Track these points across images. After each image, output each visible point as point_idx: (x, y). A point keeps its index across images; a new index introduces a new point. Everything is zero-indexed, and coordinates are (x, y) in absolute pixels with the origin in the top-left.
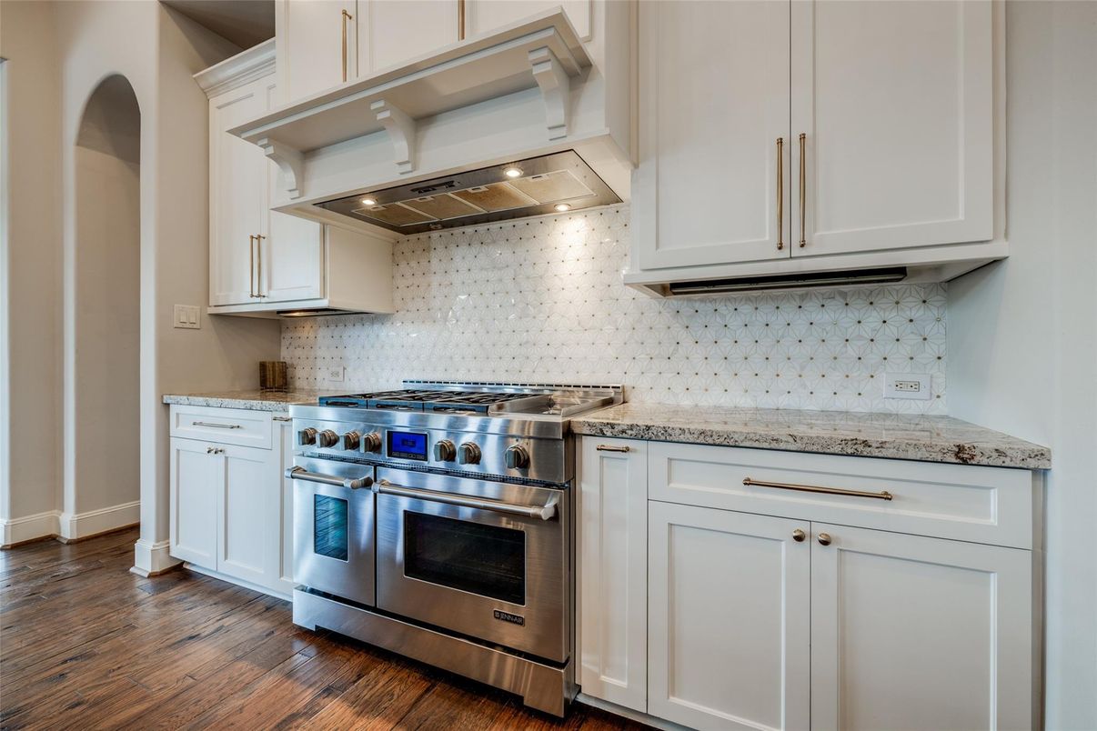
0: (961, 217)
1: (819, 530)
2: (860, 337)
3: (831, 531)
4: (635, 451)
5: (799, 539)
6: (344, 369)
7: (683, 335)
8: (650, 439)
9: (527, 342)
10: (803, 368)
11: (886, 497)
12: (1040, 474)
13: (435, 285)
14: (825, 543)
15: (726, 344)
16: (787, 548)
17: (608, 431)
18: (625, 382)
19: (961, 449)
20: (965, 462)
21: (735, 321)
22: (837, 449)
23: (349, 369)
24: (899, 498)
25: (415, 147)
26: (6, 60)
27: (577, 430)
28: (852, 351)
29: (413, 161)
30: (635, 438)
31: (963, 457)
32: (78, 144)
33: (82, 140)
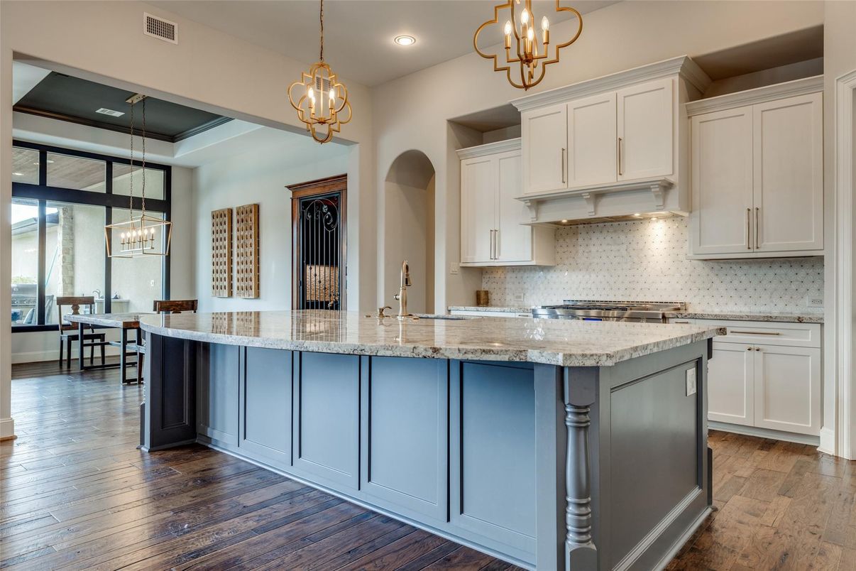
0: (813, 241)
1: (756, 347)
2: (797, 281)
3: (760, 347)
4: (690, 323)
5: (749, 350)
6: (524, 294)
7: (715, 278)
8: (696, 318)
9: (634, 281)
10: (772, 294)
11: (778, 334)
12: (822, 324)
13: (581, 251)
14: (758, 350)
15: (736, 283)
16: (746, 354)
17: (680, 316)
18: (687, 300)
19: (799, 318)
20: (801, 322)
21: (740, 273)
22: (762, 319)
23: (527, 295)
24: (781, 335)
25: (596, 206)
26: (357, 143)
27: (667, 316)
28: (793, 287)
29: (595, 211)
30: (690, 318)
31: (800, 320)
32: (386, 180)
33: (388, 179)
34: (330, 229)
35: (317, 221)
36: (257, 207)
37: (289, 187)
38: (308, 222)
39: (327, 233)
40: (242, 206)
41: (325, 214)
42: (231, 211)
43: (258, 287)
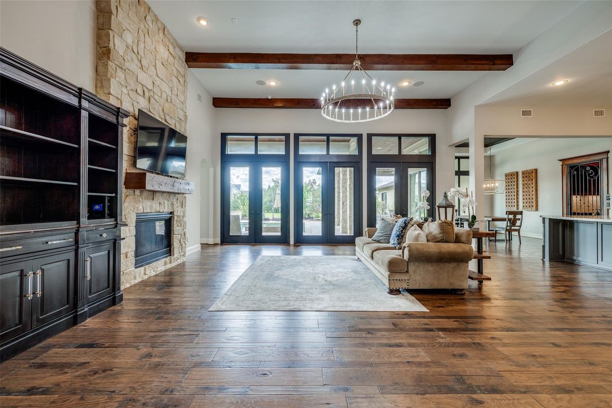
34: (592, 177)
35: (582, 175)
36: (536, 170)
37: (560, 160)
38: (574, 176)
39: (590, 181)
40: (526, 171)
41: (587, 171)
42: (517, 173)
43: (537, 206)
